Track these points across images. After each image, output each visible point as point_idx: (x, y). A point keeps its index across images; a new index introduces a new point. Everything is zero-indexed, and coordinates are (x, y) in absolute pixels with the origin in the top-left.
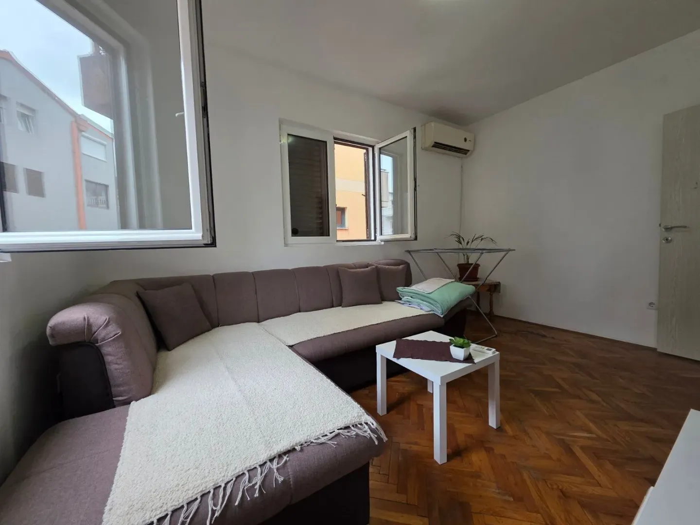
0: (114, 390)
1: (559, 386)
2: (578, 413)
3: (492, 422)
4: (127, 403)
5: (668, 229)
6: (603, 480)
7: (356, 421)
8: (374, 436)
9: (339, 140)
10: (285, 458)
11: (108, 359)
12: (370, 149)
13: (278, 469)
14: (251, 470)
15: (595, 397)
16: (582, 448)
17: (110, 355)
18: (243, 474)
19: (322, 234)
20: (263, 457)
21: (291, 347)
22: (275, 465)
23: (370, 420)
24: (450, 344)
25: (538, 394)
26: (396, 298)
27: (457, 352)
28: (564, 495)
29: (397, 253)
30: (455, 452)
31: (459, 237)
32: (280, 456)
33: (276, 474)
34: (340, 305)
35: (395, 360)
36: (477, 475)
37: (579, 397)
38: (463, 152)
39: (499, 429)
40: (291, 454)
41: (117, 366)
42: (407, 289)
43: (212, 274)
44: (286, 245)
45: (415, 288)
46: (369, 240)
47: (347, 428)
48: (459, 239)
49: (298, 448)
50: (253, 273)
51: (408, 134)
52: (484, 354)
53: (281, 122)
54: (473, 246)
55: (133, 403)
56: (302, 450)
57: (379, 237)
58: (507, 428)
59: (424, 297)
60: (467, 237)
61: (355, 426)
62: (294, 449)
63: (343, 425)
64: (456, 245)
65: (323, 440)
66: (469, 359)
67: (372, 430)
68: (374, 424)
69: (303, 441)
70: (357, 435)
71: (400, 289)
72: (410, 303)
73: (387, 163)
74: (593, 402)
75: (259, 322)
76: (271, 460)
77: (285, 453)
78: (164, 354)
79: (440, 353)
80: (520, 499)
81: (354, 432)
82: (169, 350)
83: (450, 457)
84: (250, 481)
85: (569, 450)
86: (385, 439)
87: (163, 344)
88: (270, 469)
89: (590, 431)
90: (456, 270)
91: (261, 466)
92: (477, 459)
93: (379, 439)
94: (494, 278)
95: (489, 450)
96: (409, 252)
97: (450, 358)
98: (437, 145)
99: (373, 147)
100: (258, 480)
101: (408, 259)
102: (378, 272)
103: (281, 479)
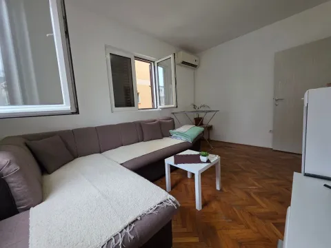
0: (17, 203)
1: (241, 168)
2: (250, 179)
3: (218, 188)
4: (28, 209)
5: (276, 100)
6: (264, 205)
7: (165, 199)
8: (174, 205)
9: (137, 58)
10: (133, 225)
11: (11, 185)
12: (153, 63)
13: (130, 232)
14: (116, 236)
15: (255, 171)
16: (255, 193)
17: (12, 182)
18: (111, 239)
19: (131, 106)
20: (121, 227)
21: (121, 164)
22: (128, 231)
23: (171, 197)
24: (199, 155)
25: (233, 172)
26: (169, 135)
27: (203, 159)
28: (251, 215)
29: (167, 114)
30: (205, 204)
31: (194, 106)
32: (130, 225)
33: (129, 235)
34: (143, 140)
35: (175, 165)
36: (215, 213)
37: (249, 172)
38: (195, 66)
39: (221, 190)
40: (137, 223)
41: (19, 189)
42: (174, 131)
43: (71, 129)
44: (112, 112)
45: (177, 130)
46: (153, 108)
47: (161, 203)
49: (139, 218)
50: (95, 128)
51: (172, 56)
52: (214, 158)
53: (106, 47)
54: (201, 109)
55: (32, 209)
56: (141, 219)
57: (159, 107)
58: (225, 190)
59: (183, 134)
60: (198, 105)
61: (165, 201)
62: (137, 220)
63: (159, 202)
64: (194, 110)
65: (151, 212)
66: (208, 161)
67: (174, 202)
68: (174, 199)
69: (141, 214)
70: (167, 206)
71: (171, 131)
72: (176, 137)
73: (161, 70)
74: (254, 173)
75: (100, 152)
76: (126, 228)
77: (132, 223)
78: (46, 177)
79: (195, 160)
80: (235, 220)
81: (165, 204)
82: (50, 174)
83: (203, 207)
84: (115, 242)
85: (249, 195)
86: (179, 205)
87: (45, 170)
88: (126, 233)
89: (255, 186)
90: (194, 121)
91: (120, 232)
92: (214, 206)
93: (177, 205)
94: (210, 124)
95: (219, 201)
96: (173, 113)
97: (200, 162)
98: (184, 63)
99: (154, 62)
100: (120, 240)
101: (173, 116)
102: (160, 124)
103: (132, 237)
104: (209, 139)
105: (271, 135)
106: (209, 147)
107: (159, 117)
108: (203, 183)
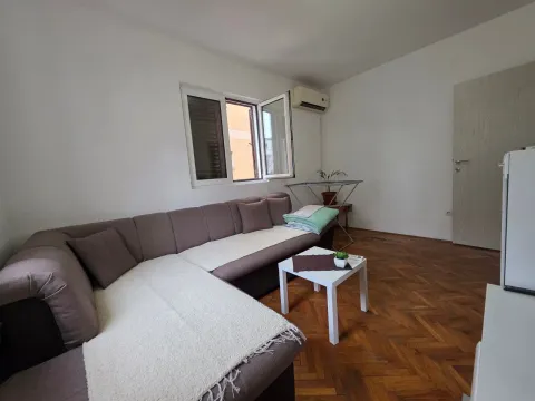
0: (64, 335)
1: (401, 276)
2: (415, 292)
3: (364, 308)
4: (79, 344)
5: (457, 163)
7: (284, 330)
8: (297, 339)
9: (229, 100)
10: (238, 371)
11: (56, 310)
12: (254, 108)
13: (234, 382)
14: (214, 388)
15: (423, 280)
16: (423, 317)
17: (57, 306)
18: (208, 393)
19: (221, 177)
20: (220, 375)
21: (211, 272)
22: (231, 380)
23: (292, 326)
24: (332, 256)
25: (388, 282)
26: (283, 223)
27: (339, 263)
28: (418, 352)
29: (279, 188)
30: (343, 335)
31: (322, 173)
32: (233, 371)
33: (233, 386)
34: (241, 231)
35: (295, 273)
36: (360, 349)
37: (413, 281)
38: (322, 109)
39: (368, 311)
40: (242, 367)
41: (65, 315)
42: (291, 215)
43: (131, 217)
44: (193, 187)
45: (295, 214)
46: (256, 179)
47: (279, 336)
48: (322, 174)
49: (246, 361)
50: (168, 213)
51: (284, 96)
52: (357, 261)
53: (181, 85)
54: (331, 179)
55: (85, 344)
56: (249, 362)
57: (265, 176)
58: (374, 311)
59: (304, 221)
60: (328, 172)
61: (283, 333)
62: (243, 363)
63: (275, 335)
64: (321, 180)
65: (263, 350)
66: (348, 267)
67: (297, 335)
68: (297, 330)
69: (248, 354)
70: (287, 340)
71: (285, 216)
72: (294, 226)
73: (267, 116)
74: (421, 283)
75: (177, 252)
76: (227, 376)
77: (236, 368)
79: (325, 264)
80: (393, 361)
81: (284, 338)
82: (104, 288)
83: (340, 339)
84: (214, 398)
85: (415, 319)
86: (305, 338)
87: (97, 283)
88: (228, 384)
89: (424, 304)
90: (322, 197)
91: (220, 382)
92: (358, 336)
93: (302, 340)
94: (349, 202)
95: (365, 329)
96: (288, 186)
97: (333, 267)
98: (304, 104)
99: (256, 106)
100: (221, 395)
101: (288, 192)
102: (268, 203)
103: (238, 390)
104: (346, 227)
105: (449, 219)
106: (347, 239)
107: (266, 194)
108: (340, 301)
